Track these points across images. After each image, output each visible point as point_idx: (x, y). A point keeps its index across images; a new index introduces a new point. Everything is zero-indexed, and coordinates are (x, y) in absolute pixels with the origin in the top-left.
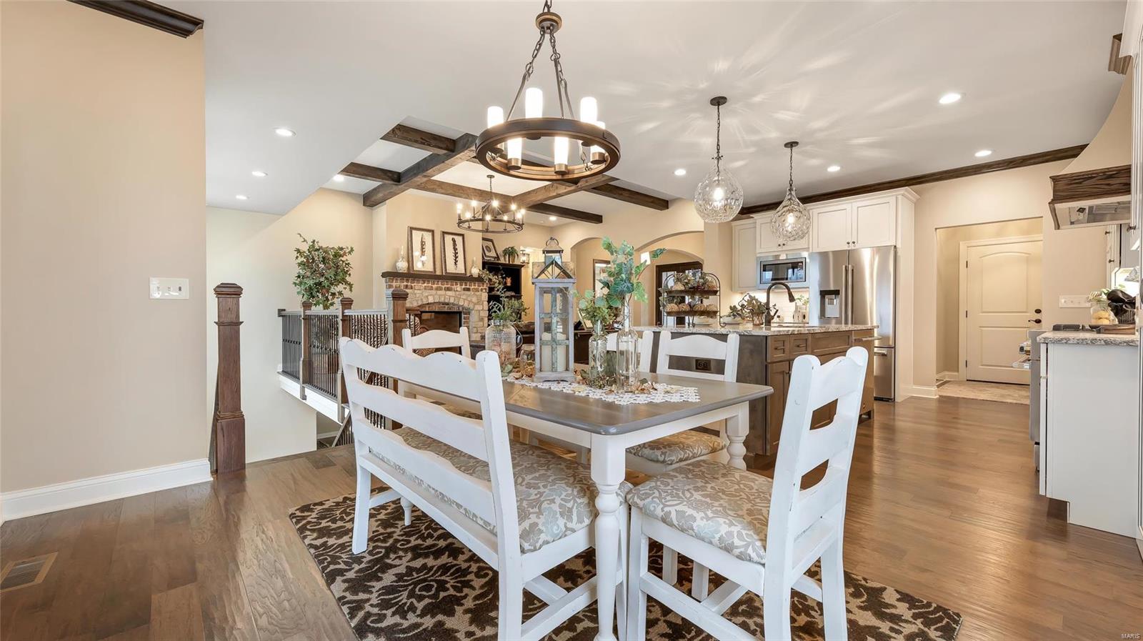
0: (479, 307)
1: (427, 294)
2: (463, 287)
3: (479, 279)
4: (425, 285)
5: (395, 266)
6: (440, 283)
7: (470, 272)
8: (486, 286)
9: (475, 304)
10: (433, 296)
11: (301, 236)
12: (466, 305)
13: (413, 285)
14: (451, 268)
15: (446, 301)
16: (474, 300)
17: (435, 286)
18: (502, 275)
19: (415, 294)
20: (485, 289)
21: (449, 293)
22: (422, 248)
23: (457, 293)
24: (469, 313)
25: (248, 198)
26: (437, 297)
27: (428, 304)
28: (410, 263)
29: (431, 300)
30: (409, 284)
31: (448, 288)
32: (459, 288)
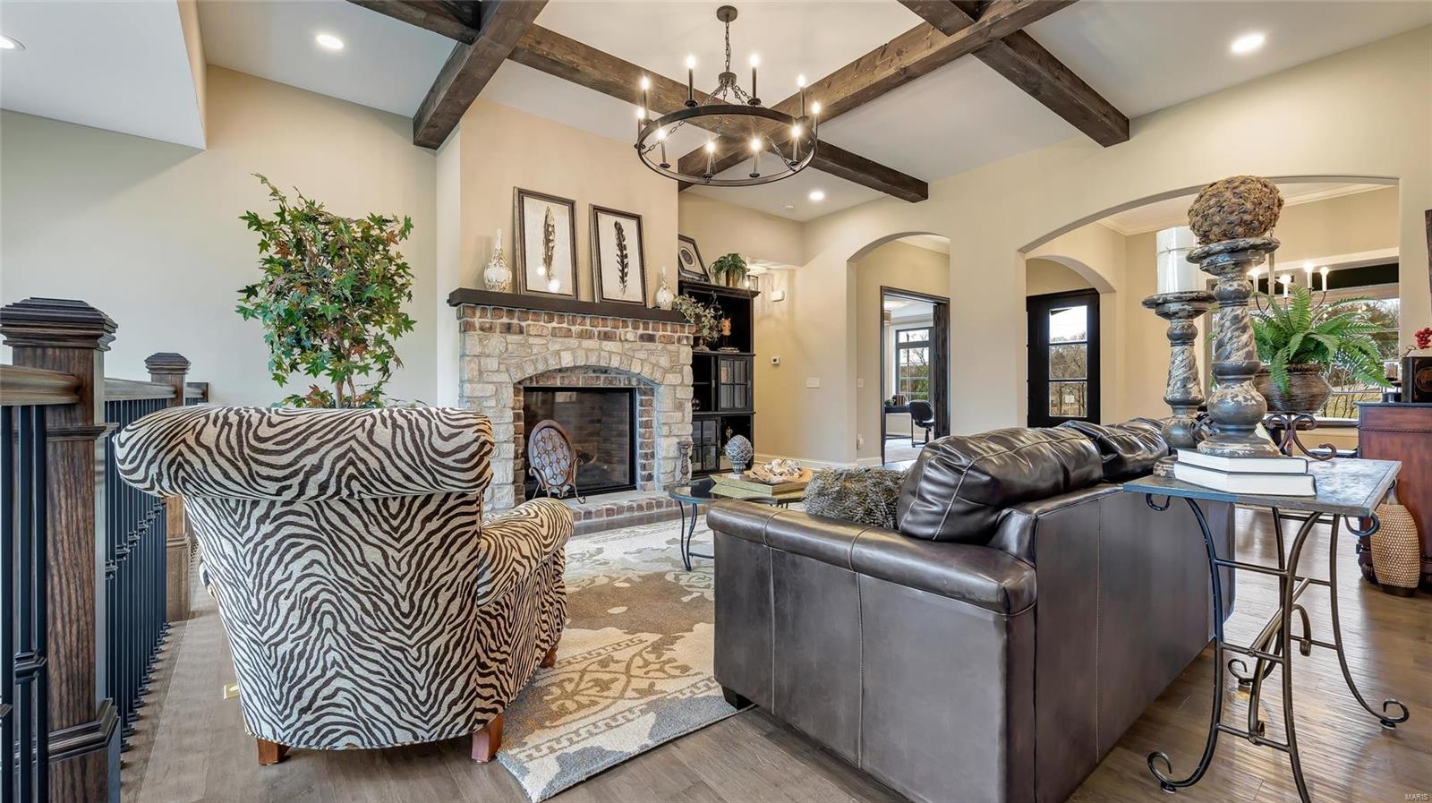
0: (672, 379)
1: (557, 347)
2: (641, 331)
3: (675, 316)
4: (554, 324)
5: (480, 277)
6: (588, 321)
7: (655, 299)
8: (688, 332)
9: (666, 371)
10: (573, 351)
11: (264, 180)
12: (646, 372)
13: (523, 324)
14: (612, 290)
15: (603, 364)
16: (664, 361)
17: (576, 329)
18: (716, 310)
19: (530, 346)
20: (687, 337)
21: (608, 345)
22: (548, 241)
23: (627, 346)
24: (651, 392)
25: (21, 46)
26: (581, 353)
27: (560, 370)
28: (519, 272)
29: (567, 360)
30: (515, 321)
31: (605, 333)
32: (630, 334)
